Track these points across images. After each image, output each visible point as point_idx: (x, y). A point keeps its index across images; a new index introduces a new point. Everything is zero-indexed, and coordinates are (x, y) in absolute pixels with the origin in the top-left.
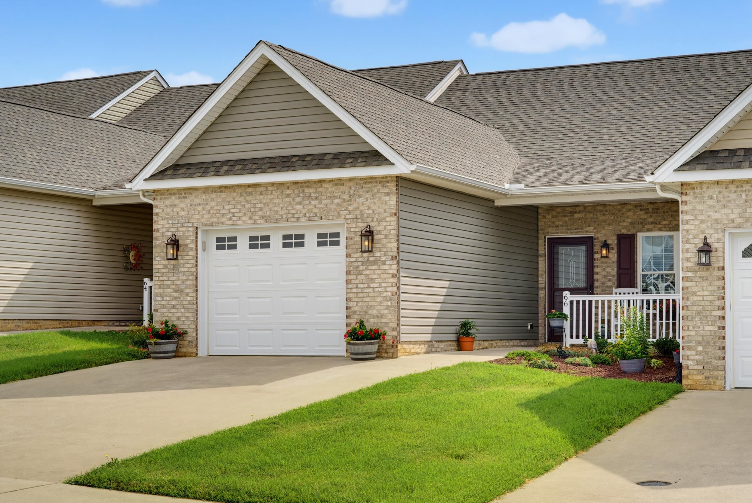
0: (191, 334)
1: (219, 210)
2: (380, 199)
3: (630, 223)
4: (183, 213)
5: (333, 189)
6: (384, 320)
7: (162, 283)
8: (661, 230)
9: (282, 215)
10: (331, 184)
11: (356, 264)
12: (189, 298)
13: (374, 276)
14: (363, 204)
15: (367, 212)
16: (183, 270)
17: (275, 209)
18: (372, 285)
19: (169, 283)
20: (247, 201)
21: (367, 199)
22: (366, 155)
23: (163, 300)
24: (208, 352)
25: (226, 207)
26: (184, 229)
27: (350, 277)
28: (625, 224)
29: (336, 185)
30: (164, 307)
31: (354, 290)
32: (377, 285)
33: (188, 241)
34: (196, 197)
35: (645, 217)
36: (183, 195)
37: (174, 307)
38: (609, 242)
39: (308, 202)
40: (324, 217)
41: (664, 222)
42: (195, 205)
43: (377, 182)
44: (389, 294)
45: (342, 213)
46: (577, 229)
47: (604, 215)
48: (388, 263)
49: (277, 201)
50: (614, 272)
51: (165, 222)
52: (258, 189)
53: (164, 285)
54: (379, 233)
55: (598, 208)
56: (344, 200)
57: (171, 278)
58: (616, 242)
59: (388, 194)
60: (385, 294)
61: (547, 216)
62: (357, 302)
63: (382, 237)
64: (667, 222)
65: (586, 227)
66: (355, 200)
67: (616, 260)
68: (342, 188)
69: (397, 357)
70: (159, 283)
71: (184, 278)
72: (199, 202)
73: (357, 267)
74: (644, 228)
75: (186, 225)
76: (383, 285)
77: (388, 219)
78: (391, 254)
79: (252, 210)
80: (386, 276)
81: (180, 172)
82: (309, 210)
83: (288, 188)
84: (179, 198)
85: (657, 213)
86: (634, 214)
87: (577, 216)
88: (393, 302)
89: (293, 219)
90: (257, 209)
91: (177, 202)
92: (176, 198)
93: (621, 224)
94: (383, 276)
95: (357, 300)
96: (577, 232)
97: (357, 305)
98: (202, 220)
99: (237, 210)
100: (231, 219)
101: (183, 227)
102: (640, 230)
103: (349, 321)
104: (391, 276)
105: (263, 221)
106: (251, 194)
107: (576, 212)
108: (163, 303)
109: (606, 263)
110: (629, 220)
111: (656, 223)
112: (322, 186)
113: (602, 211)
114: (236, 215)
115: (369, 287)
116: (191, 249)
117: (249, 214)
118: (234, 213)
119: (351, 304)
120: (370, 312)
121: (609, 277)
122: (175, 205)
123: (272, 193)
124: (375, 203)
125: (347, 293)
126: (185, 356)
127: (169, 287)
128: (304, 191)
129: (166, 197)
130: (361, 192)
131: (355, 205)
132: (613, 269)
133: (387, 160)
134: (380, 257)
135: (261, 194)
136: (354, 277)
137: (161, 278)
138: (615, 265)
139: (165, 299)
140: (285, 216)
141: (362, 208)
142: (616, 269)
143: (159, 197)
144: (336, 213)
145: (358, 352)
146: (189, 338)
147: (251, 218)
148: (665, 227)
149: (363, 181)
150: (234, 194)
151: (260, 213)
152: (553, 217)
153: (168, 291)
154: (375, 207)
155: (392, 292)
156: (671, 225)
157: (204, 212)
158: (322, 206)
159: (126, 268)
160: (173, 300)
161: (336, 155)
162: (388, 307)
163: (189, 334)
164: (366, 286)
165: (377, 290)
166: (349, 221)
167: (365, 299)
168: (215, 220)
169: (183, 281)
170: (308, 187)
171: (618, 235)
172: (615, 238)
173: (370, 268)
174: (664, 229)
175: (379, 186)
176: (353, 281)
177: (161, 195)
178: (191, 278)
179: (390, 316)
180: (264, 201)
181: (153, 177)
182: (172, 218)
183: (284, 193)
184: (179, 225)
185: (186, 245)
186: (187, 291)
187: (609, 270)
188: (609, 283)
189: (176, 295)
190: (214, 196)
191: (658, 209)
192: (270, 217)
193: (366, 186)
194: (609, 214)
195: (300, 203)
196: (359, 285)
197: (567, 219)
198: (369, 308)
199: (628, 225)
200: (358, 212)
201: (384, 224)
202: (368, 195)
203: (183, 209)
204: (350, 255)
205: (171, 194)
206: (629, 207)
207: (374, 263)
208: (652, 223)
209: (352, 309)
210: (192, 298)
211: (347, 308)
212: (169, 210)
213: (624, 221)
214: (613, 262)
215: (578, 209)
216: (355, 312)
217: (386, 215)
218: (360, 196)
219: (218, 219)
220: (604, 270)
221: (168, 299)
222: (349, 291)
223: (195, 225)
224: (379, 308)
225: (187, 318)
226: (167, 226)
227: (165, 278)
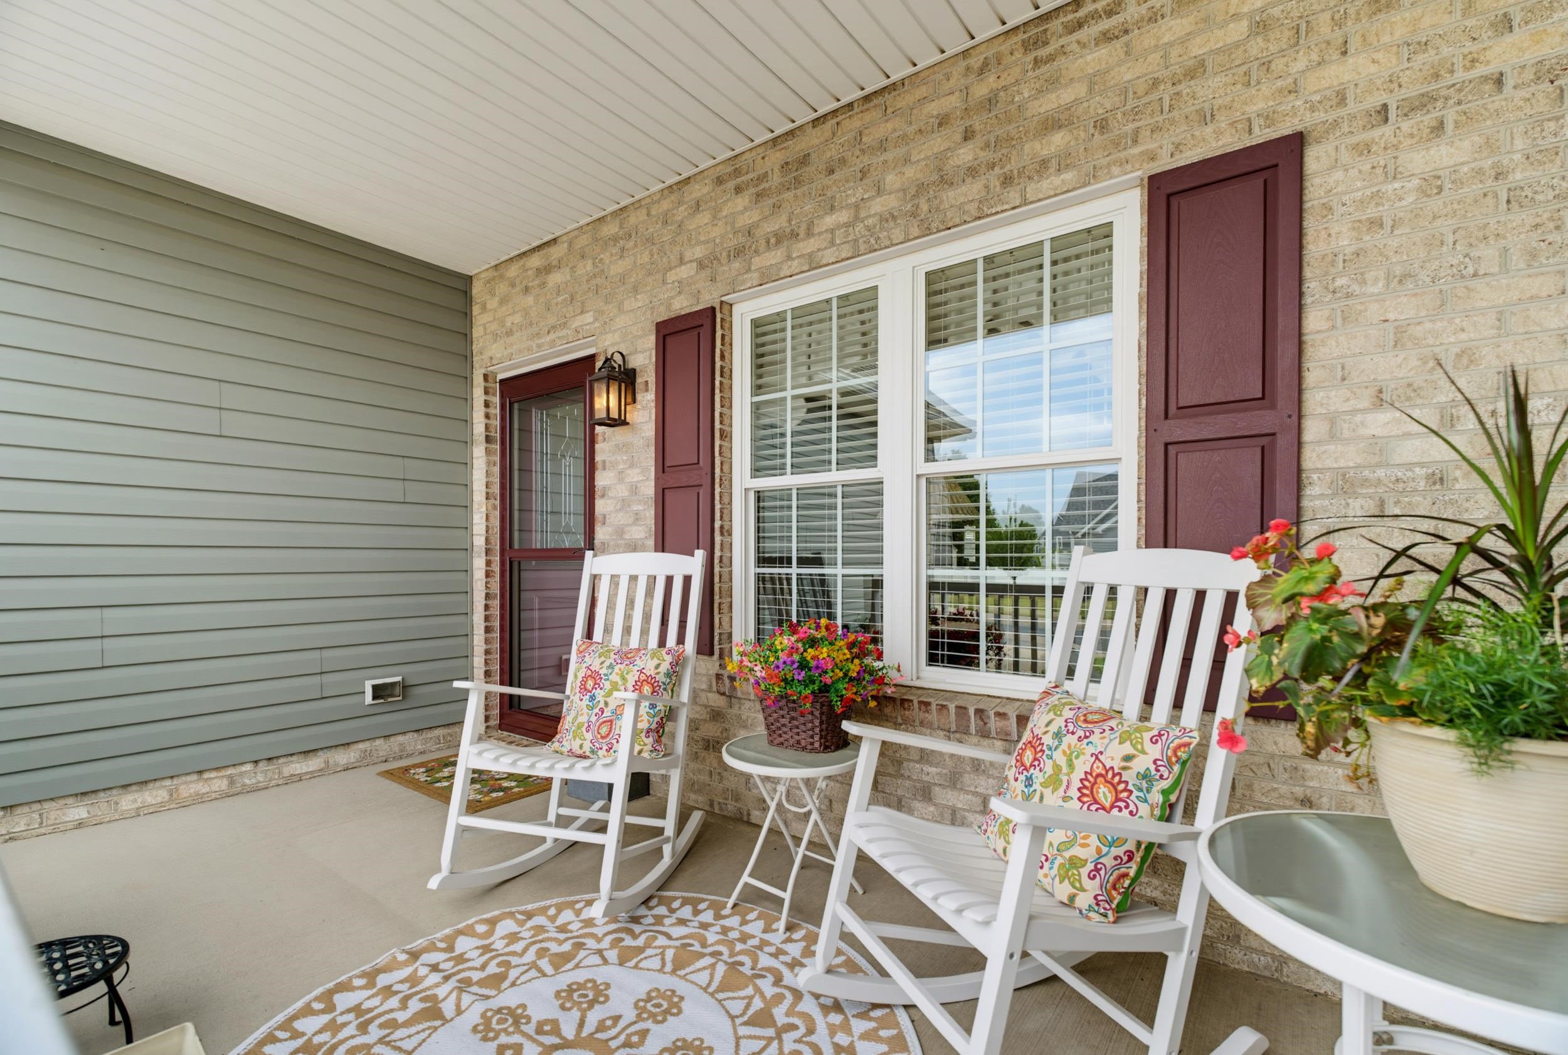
3: (701, 265)
28: (684, 271)
35: (752, 216)
38: (635, 359)
41: (830, 221)
46: (556, 327)
47: (622, 252)
58: (653, 356)
61: (490, 304)
64: (843, 216)
65: (576, 315)
67: (656, 432)
74: (749, 270)
85: (799, 182)
86: (715, 215)
87: (552, 280)
93: (672, 276)
102: (743, 284)
107: (551, 267)
109: (629, 447)
110: (699, 252)
111: (794, 235)
113: (615, 239)
121: (635, 508)
132: (648, 474)
138: (654, 453)
142: (656, 472)
148: (832, 243)
152: (501, 301)
156: (860, 227)
171: (659, 327)
172: (651, 338)
174: (829, 255)
187: (633, 475)
188: (634, 528)
194: (636, 245)
197: (530, 299)
199: (693, 273)
206: (698, 190)
208: (779, 239)
213: (682, 261)
214: (649, 444)
215: (556, 252)
220: (623, 477)
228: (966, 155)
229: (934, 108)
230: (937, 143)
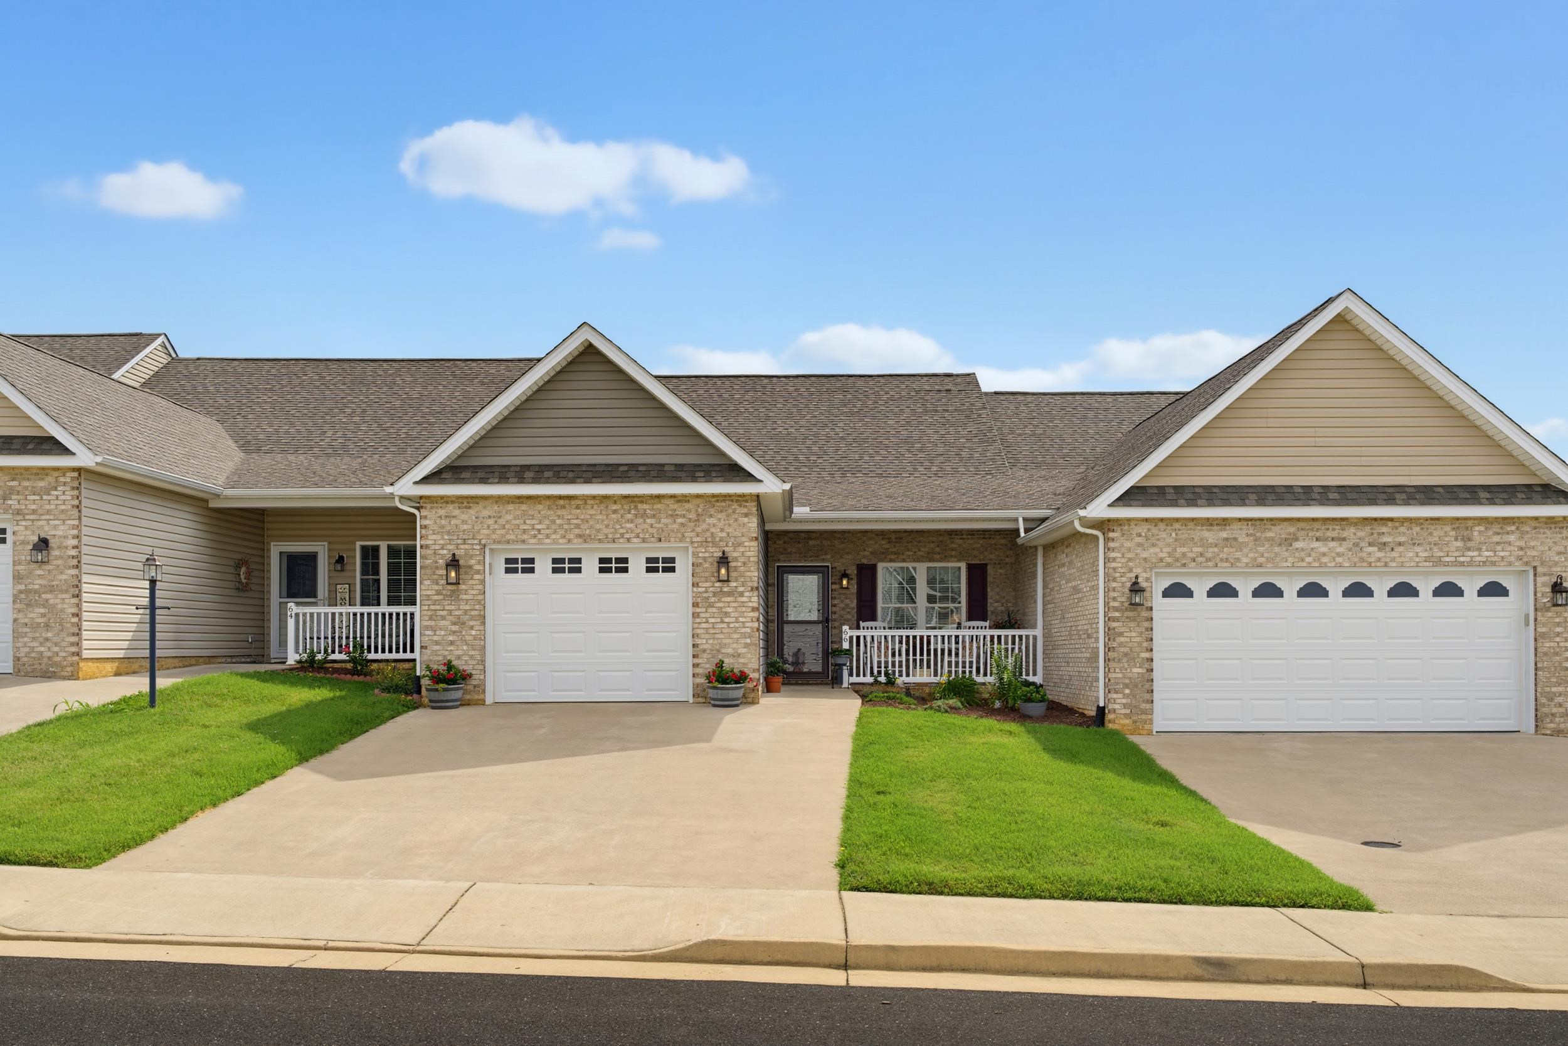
0: (477, 677)
1: (518, 525)
2: (736, 520)
3: (872, 553)
4: (465, 527)
5: (676, 506)
6: (742, 660)
7: (433, 612)
8: (904, 561)
9: (606, 535)
10: (672, 501)
11: (705, 595)
12: (473, 633)
13: (729, 610)
14: (714, 526)
15: (720, 534)
16: (465, 597)
17: (598, 526)
18: (726, 620)
19: (444, 613)
20: (559, 516)
21: (719, 519)
22: (718, 468)
23: (435, 635)
24: (494, 699)
25: (528, 522)
26: (467, 547)
27: (698, 610)
28: (866, 553)
29: (679, 501)
30: (437, 643)
31: (704, 625)
32: (733, 620)
33: (472, 562)
34: (485, 507)
35: (887, 546)
36: (465, 504)
37: (452, 643)
38: (848, 572)
39: (642, 520)
40: (663, 539)
41: (906, 553)
42: (483, 518)
43: (732, 501)
44: (748, 630)
45: (686, 534)
46: (812, 556)
47: (842, 543)
48: (747, 594)
49: (600, 517)
50: (854, 604)
51: (439, 537)
52: (573, 502)
53: (437, 616)
54: (736, 559)
55: (836, 535)
56: (690, 519)
57: (447, 608)
58: (855, 572)
59: (746, 515)
60: (743, 630)
61: (777, 542)
62: (707, 639)
63: (739, 564)
64: (911, 553)
65: (822, 555)
66: (704, 521)
67: (855, 591)
68: (687, 506)
69: (758, 703)
70: (429, 613)
71: (467, 607)
72: (489, 514)
73: (708, 598)
74: (885, 558)
75: (469, 542)
76: (741, 619)
77: (746, 544)
78: (750, 584)
79: (566, 527)
80: (744, 609)
81: (463, 476)
82: (643, 530)
83: (615, 502)
84: (459, 508)
85: (900, 542)
86: (876, 543)
87: (811, 543)
88: (752, 639)
89: (621, 540)
90: (572, 527)
91: (457, 512)
92: (455, 508)
93: (860, 553)
94: (739, 609)
95: (707, 636)
96: (812, 561)
97: (707, 643)
98: (494, 537)
99: (544, 526)
100: (535, 536)
101: (465, 544)
102: (882, 561)
103: (696, 661)
104: (750, 609)
105: (580, 540)
106: (563, 507)
107: (810, 539)
108: (436, 638)
109: (844, 594)
110: (870, 550)
111: (899, 554)
112: (660, 502)
113: (840, 538)
114: (542, 532)
115: (722, 622)
116: (478, 572)
117: (562, 532)
118: (539, 530)
119: (698, 641)
120: (724, 651)
121: (847, 610)
122: (454, 517)
123: (592, 508)
124: (729, 525)
125: (693, 629)
126: (469, 705)
127: (443, 618)
128: (636, 507)
129: (440, 505)
130: (712, 511)
131: (704, 526)
132: (852, 602)
133: (752, 476)
134: (736, 587)
135: (578, 507)
136: (704, 610)
137: (432, 607)
138: (855, 596)
139: (438, 633)
140: (610, 536)
141: (713, 530)
142: (855, 601)
143: (428, 506)
144: (680, 535)
145: (727, 697)
146: (474, 682)
147: (564, 537)
148: (906, 557)
149: (714, 500)
150: (540, 507)
151: (577, 531)
152: (785, 543)
153: (443, 623)
154: (730, 530)
155: (752, 628)
156: (913, 556)
157: (496, 527)
158: (661, 525)
159: (238, 589)
160: (450, 634)
161: (679, 467)
162: (747, 645)
163: (474, 677)
164: (719, 620)
165: (732, 625)
166: (696, 545)
167: (717, 636)
168: (512, 537)
169: (466, 612)
170: (642, 502)
171: (858, 565)
172: (854, 567)
173: (723, 600)
174: (908, 560)
175: (735, 506)
176: (702, 615)
177: (432, 502)
178: (477, 607)
179: (749, 656)
180: (582, 517)
181: (425, 480)
182: (448, 533)
183: (609, 508)
184: (460, 541)
185: (470, 567)
186: (471, 623)
187: (847, 601)
189: (455, 628)
190: (510, 507)
191: (901, 538)
192: (590, 536)
193: (718, 504)
194: (848, 544)
195: (632, 522)
196: (709, 619)
197: (800, 545)
198: (726, 646)
199: (869, 554)
200: (708, 534)
201: (742, 549)
202: (722, 516)
203: (464, 522)
204: (698, 584)
205: (447, 503)
206: (870, 537)
207: (729, 594)
208: (895, 554)
209: (701, 647)
210: (478, 633)
211: (694, 646)
212: (443, 522)
213: (865, 550)
214: (853, 594)
215: (813, 535)
216: (704, 651)
217: (744, 539)
218: (711, 516)
219: (517, 537)
220: (842, 602)
221: (443, 633)
222: (696, 626)
223: (483, 542)
224: (735, 645)
225: (472, 657)
226: (442, 542)
227: (438, 607)
228: (938, 549)
229: (931, 539)
230: (932, 545)
